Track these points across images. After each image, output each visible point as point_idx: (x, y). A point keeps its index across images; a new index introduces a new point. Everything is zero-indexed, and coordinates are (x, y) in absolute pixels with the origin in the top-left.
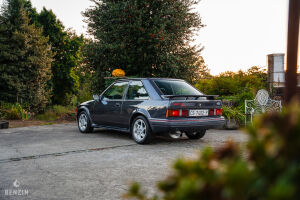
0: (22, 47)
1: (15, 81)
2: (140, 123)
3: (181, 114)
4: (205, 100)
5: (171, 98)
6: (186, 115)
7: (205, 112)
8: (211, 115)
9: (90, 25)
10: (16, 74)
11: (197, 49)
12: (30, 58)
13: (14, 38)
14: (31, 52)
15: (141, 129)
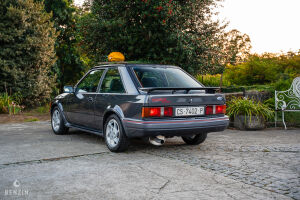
0: (19, 25)
1: (11, 67)
3: (162, 113)
4: (203, 93)
5: (150, 92)
6: (170, 114)
7: (200, 110)
10: (12, 57)
11: (221, 25)
12: (29, 39)
13: (9, 14)
14: (30, 32)
15: (116, 131)
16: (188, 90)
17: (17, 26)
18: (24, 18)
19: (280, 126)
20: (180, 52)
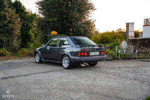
1: (2, 37)
2: (66, 59)
4: (97, 47)
5: (81, 47)
8: (100, 55)
9: (39, 9)
10: (2, 33)
11: (93, 21)
12: (10, 25)
13: (1, 14)
14: (10, 22)
15: (67, 61)
16: (89, 46)
17: (4, 19)
18: (8, 16)
19: (118, 59)
20: (79, 31)
